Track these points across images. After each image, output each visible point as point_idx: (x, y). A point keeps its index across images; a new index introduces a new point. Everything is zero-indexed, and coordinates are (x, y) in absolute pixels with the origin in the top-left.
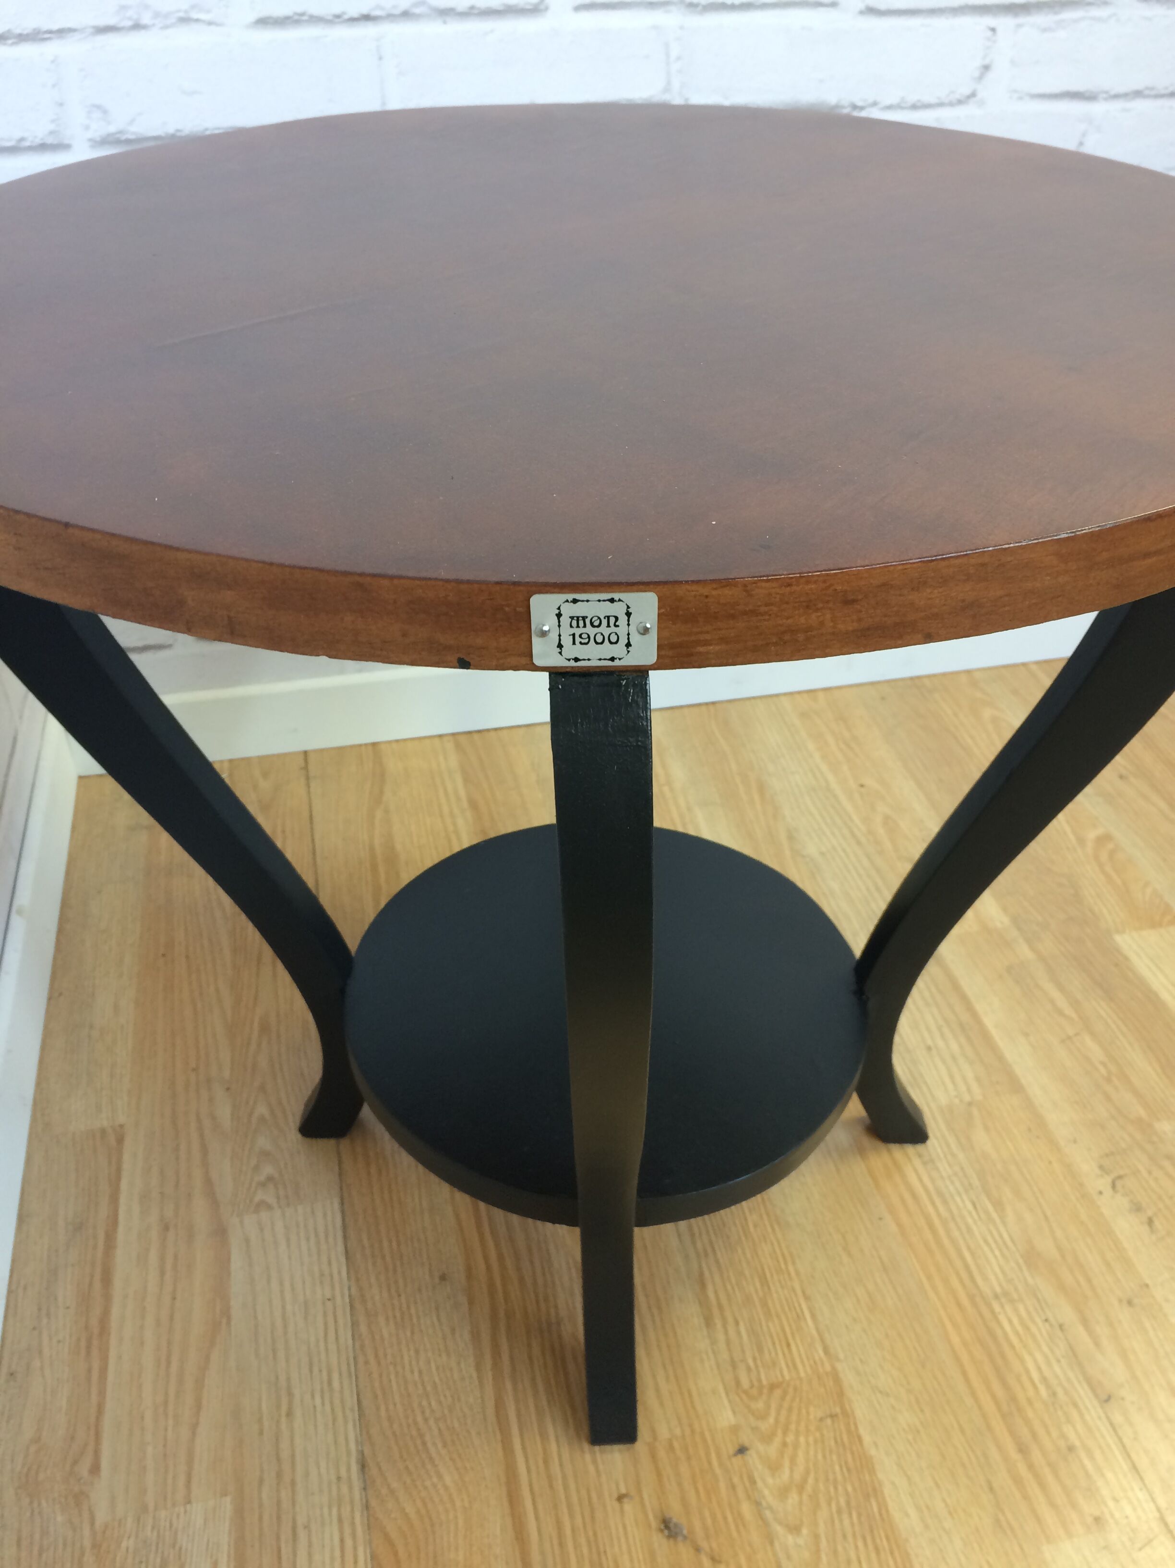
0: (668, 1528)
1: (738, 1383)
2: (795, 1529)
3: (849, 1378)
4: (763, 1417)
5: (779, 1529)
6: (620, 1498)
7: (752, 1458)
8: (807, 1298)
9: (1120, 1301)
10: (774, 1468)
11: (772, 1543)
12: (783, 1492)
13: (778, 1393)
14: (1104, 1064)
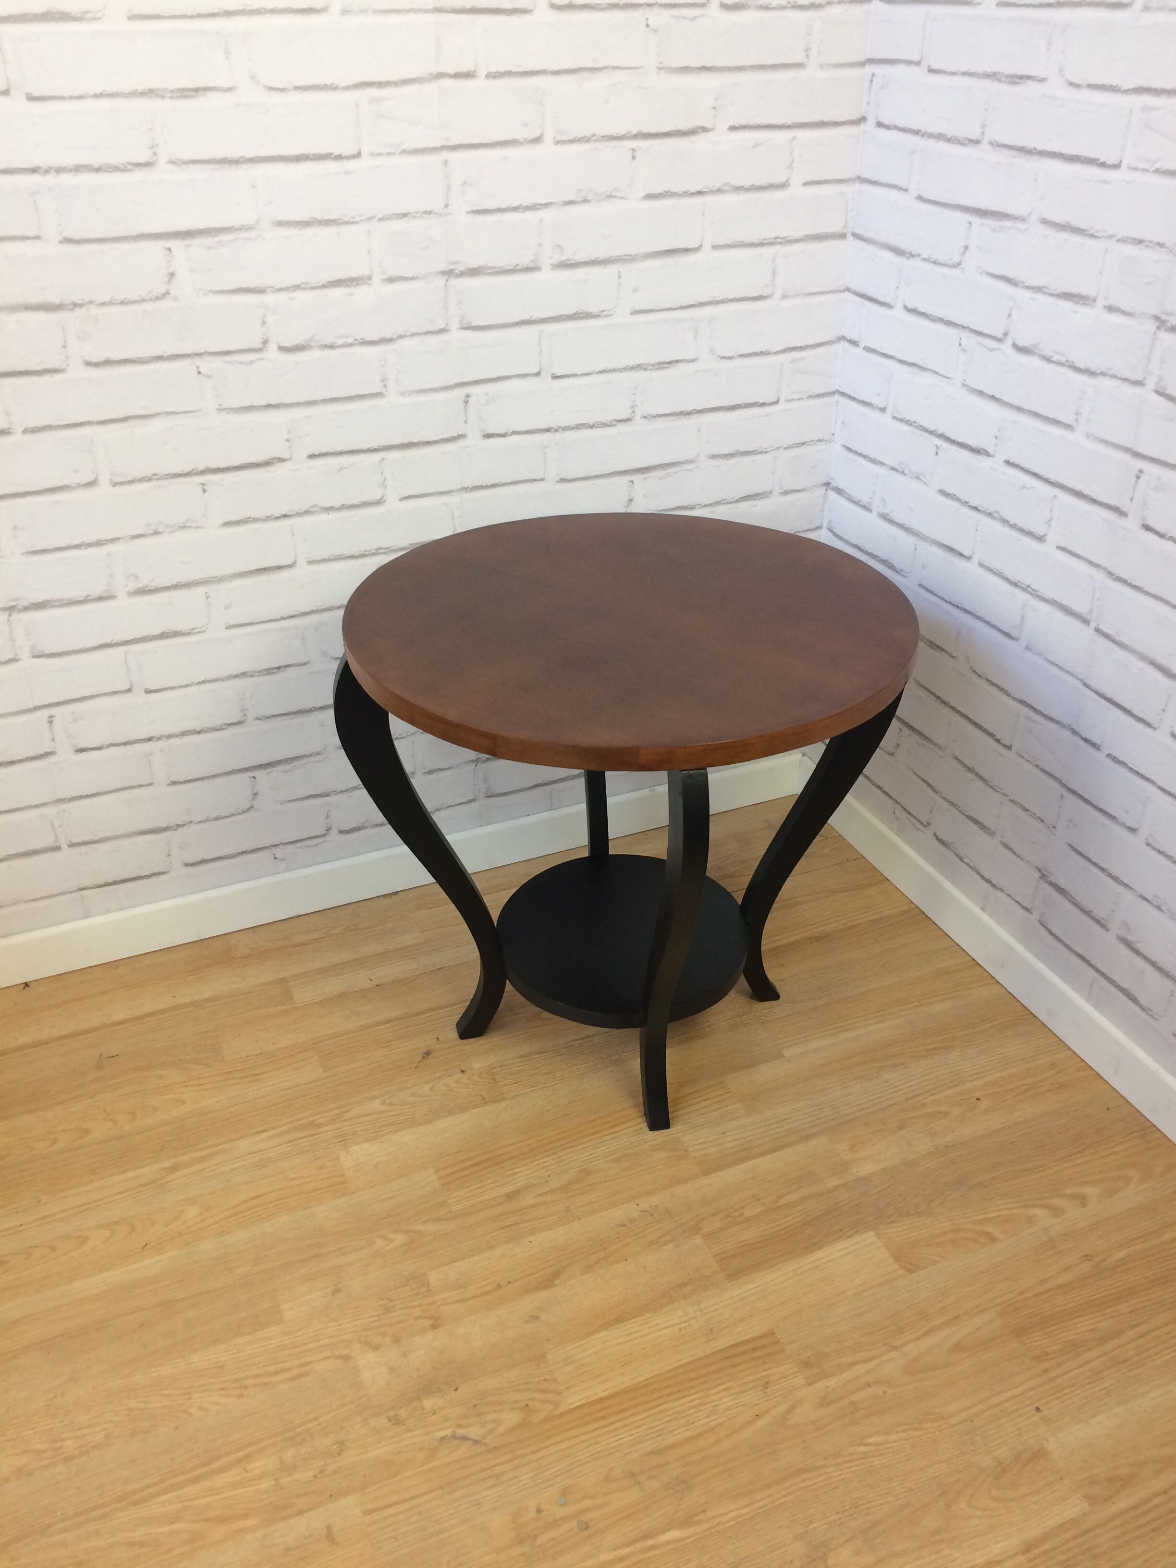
0: (428, 1053)
1: (494, 1068)
2: (431, 1089)
3: (503, 1104)
4: (479, 1076)
5: (431, 1085)
6: (438, 1039)
7: (460, 1075)
8: (542, 1088)
9: (568, 1207)
10: (457, 1082)
11: (425, 1083)
12: (446, 1085)
13: (492, 1081)
14: (742, 1215)
